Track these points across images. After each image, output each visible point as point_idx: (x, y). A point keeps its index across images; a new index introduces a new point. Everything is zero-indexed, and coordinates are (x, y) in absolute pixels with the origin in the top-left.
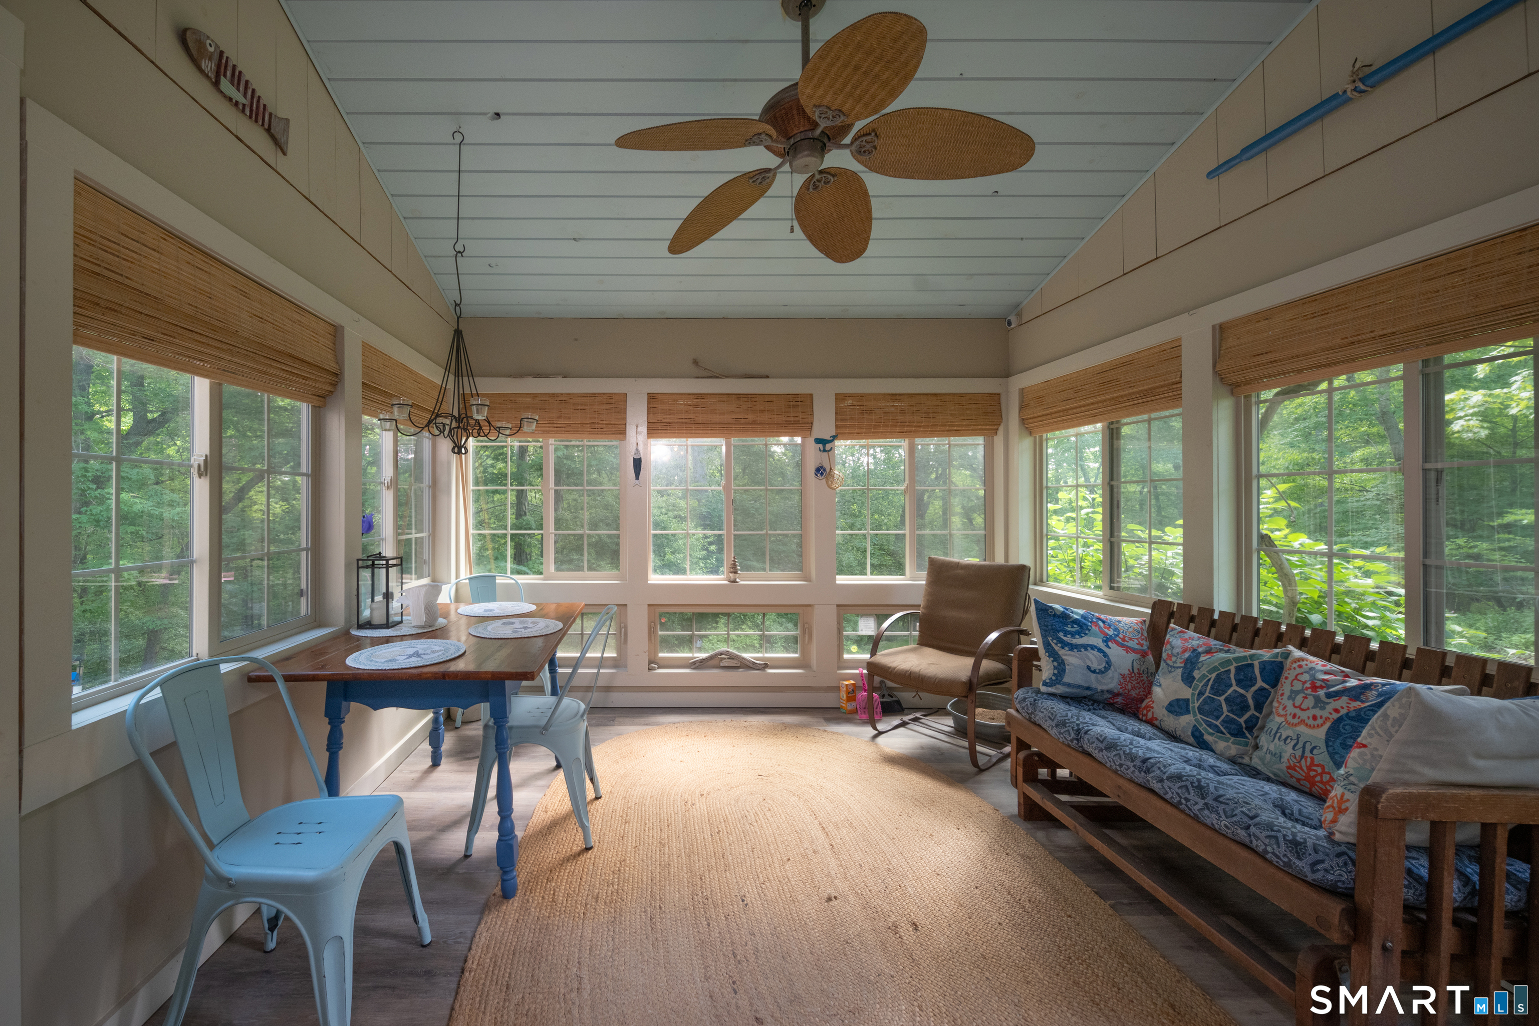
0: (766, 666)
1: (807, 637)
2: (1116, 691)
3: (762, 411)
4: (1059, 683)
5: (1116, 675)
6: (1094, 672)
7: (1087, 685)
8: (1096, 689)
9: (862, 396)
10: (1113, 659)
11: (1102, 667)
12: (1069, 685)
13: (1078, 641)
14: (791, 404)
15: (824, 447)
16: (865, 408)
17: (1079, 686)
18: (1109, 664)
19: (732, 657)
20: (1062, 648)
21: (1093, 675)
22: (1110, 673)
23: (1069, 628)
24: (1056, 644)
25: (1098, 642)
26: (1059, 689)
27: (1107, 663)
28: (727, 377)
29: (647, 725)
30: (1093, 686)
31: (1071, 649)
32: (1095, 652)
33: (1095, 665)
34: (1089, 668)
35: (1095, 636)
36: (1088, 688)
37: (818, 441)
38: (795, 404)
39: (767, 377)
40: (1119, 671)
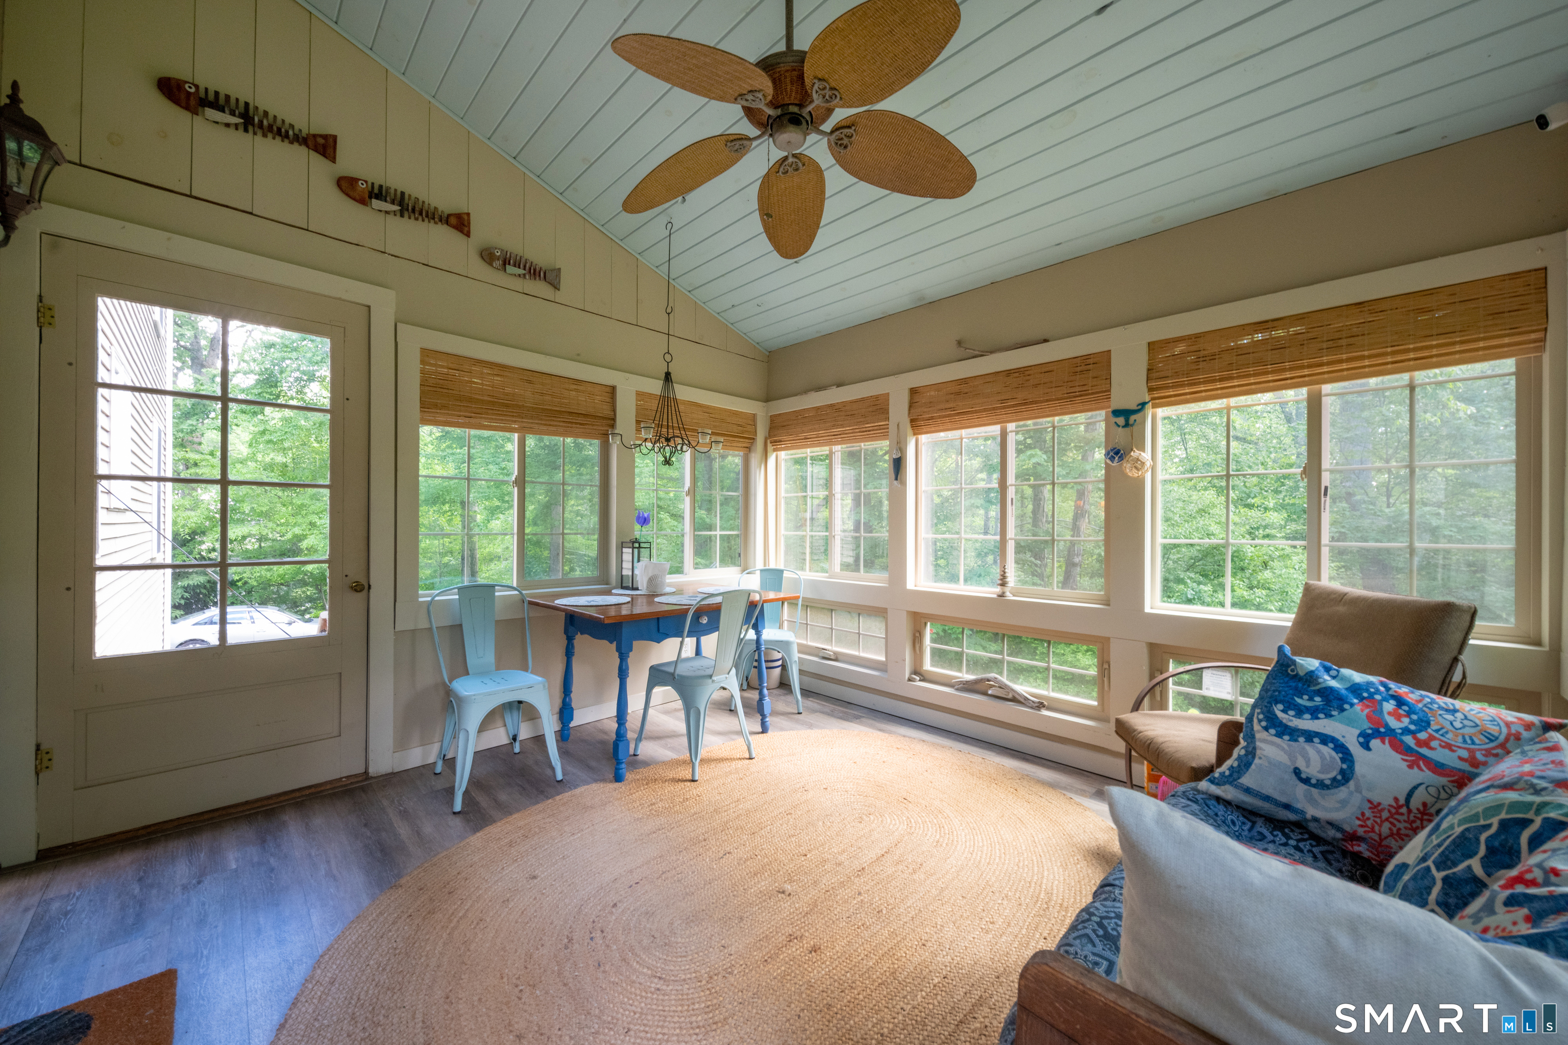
0: (1040, 706)
1: (1106, 679)
2: (1347, 828)
3: (1036, 386)
4: (1231, 783)
5: (1356, 800)
6: (1306, 781)
7: (1284, 799)
8: (1303, 812)
9: (1197, 337)
10: (1358, 768)
11: (1327, 777)
12: (1248, 791)
13: (1306, 723)
14: (1079, 369)
15: (1127, 421)
16: (1202, 353)
17: (1267, 798)
18: (1346, 776)
19: (1002, 687)
20: (1266, 729)
21: (1302, 787)
22: (1342, 792)
23: (1303, 701)
24: (1260, 721)
25: (1349, 736)
26: (1228, 792)
27: (1342, 772)
28: (992, 352)
29: (880, 730)
30: (1299, 806)
31: (1279, 735)
32: (1327, 751)
33: (1313, 770)
34: (1297, 772)
35: (1350, 723)
36: (1287, 807)
37: (1117, 413)
38: (1084, 368)
39: (1046, 341)
40: (1366, 794)
